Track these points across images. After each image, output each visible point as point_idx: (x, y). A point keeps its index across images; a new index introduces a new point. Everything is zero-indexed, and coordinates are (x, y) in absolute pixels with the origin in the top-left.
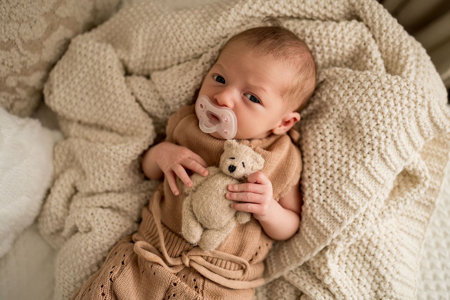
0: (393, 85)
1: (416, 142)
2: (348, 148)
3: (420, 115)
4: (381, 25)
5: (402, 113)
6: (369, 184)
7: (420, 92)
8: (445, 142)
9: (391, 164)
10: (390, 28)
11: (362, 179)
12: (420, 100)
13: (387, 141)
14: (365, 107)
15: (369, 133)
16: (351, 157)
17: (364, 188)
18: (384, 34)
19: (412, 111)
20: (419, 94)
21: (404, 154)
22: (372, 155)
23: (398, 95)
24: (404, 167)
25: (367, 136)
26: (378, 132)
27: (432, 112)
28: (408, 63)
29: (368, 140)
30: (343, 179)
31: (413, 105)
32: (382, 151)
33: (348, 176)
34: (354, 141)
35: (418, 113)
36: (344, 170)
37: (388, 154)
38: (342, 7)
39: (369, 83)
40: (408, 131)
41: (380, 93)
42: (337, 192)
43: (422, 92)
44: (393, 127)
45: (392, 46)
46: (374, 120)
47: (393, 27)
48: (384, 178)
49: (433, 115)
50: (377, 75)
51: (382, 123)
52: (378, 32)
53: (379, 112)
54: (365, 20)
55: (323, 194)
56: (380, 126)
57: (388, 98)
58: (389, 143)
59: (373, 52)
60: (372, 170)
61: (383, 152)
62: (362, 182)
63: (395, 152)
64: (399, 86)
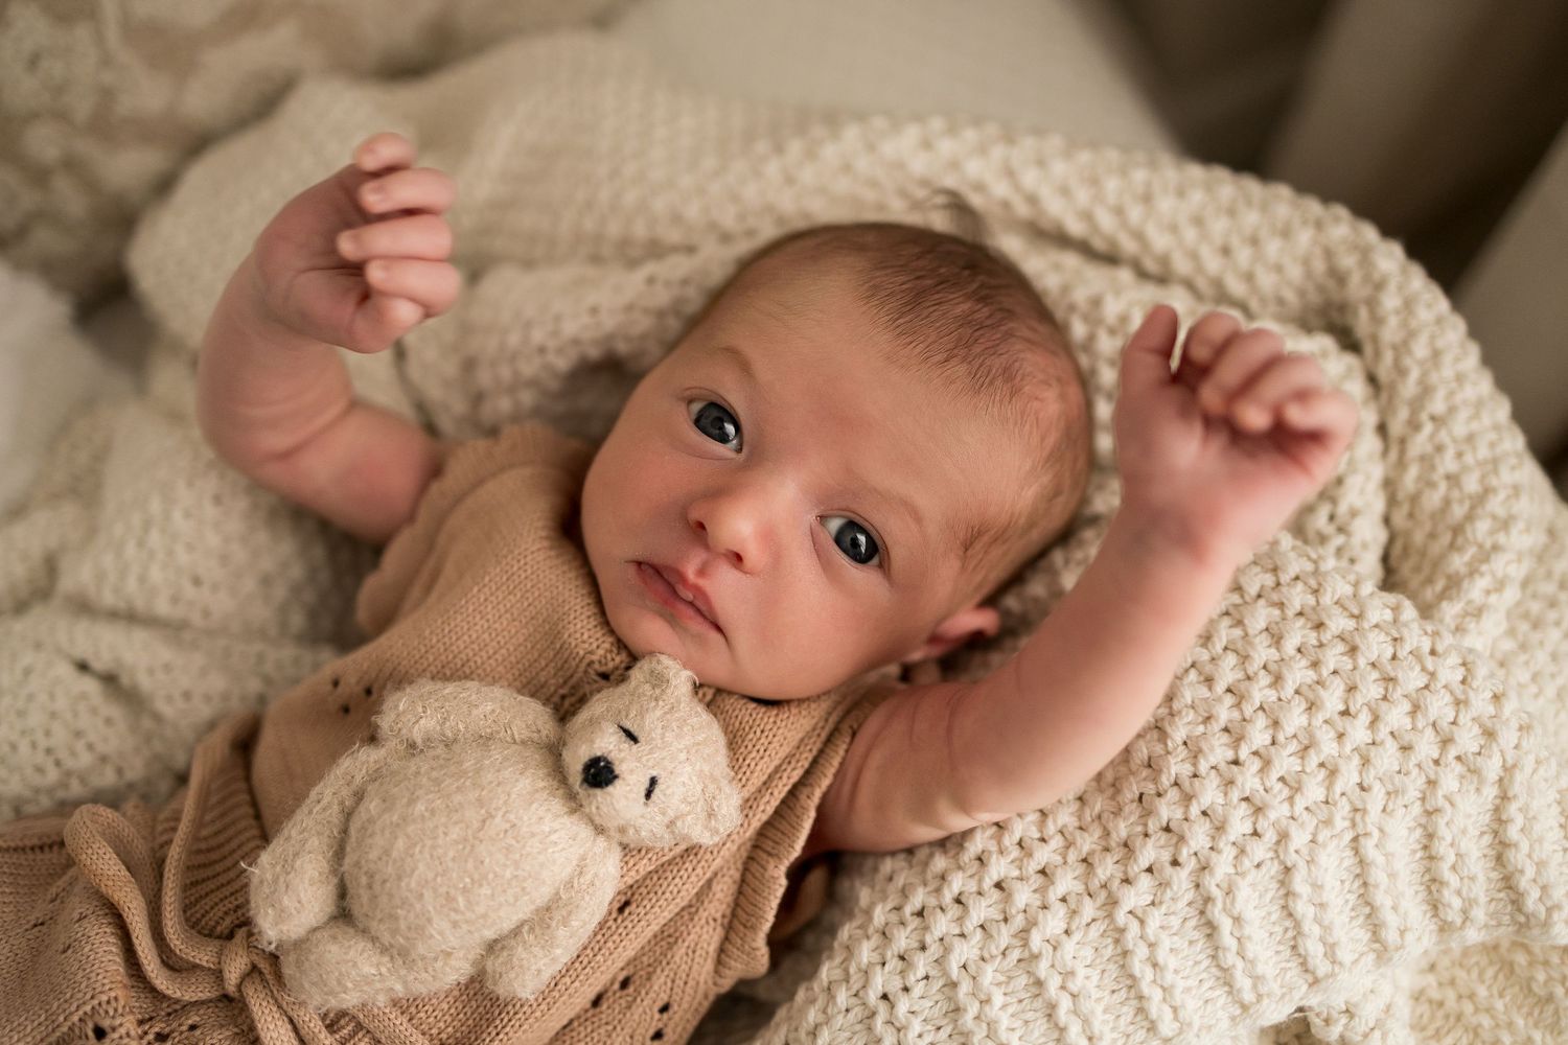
0: (1366, 625)
1: (1391, 920)
2: (1080, 818)
3: (1447, 806)
4: (1426, 391)
5: (1366, 762)
6: (1105, 1011)
7: (1481, 704)
8: (1550, 998)
9: (1240, 964)
10: (1463, 414)
11: (1081, 972)
12: (1468, 740)
13: (1248, 849)
14: (1208, 668)
15: (1186, 784)
16: (1072, 856)
17: (1073, 1017)
18: (1428, 428)
19: (1415, 772)
20: (1474, 712)
21: (1313, 948)
22: (1164, 885)
23: (1375, 675)
24: (1301, 1010)
25: (1173, 794)
26: (1226, 794)
27: (1510, 820)
28: (1482, 575)
29: (1167, 810)
30: (1004, 935)
31: (1427, 747)
32: (1211, 884)
33: (1024, 934)
34: (1113, 798)
35: (1440, 793)
36: (1023, 896)
37: (1235, 913)
38: (1295, 272)
39: (1269, 580)
40: (1362, 851)
41: (1297, 635)
42: (954, 985)
43: (1491, 710)
44: (1300, 803)
45: (1443, 487)
46: (1225, 738)
47: (1476, 416)
48: (1182, 1014)
49: (1513, 833)
50: (1315, 562)
51: (1256, 764)
52: (1403, 414)
53: (1260, 713)
54: (1368, 349)
55: (893, 964)
56: (1242, 773)
57: (1325, 672)
58: (1258, 866)
59: (1354, 483)
60: (1142, 951)
61: (1216, 893)
62: (1073, 986)
63: (1274, 917)
64: (1395, 640)
